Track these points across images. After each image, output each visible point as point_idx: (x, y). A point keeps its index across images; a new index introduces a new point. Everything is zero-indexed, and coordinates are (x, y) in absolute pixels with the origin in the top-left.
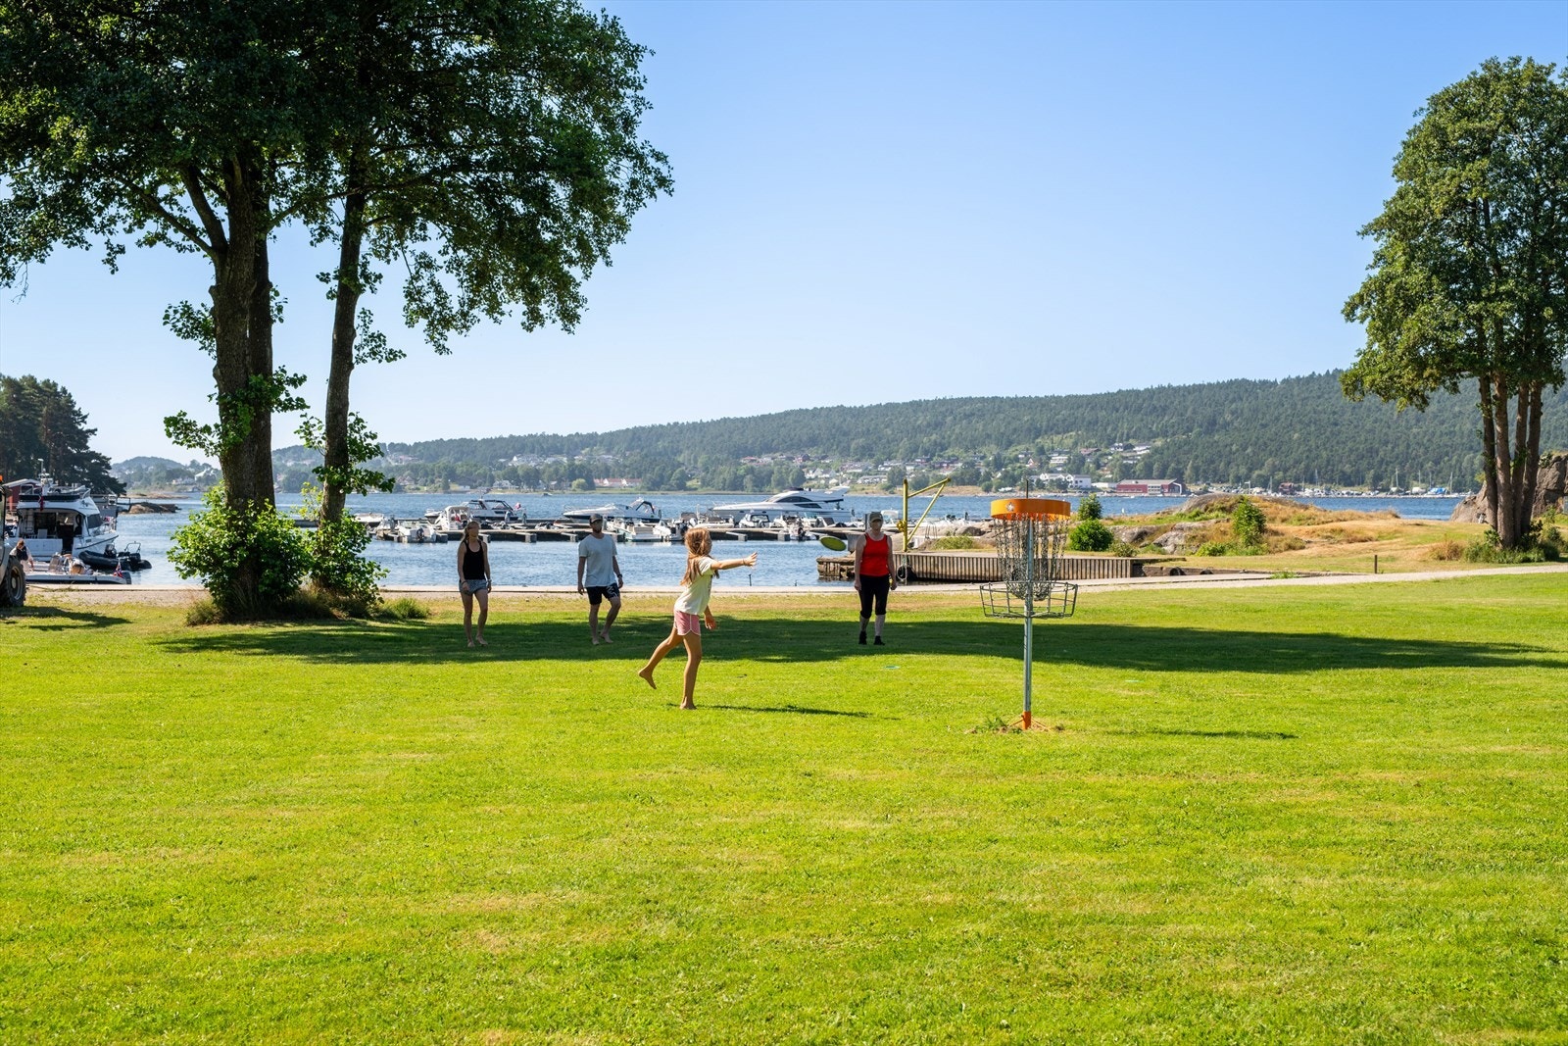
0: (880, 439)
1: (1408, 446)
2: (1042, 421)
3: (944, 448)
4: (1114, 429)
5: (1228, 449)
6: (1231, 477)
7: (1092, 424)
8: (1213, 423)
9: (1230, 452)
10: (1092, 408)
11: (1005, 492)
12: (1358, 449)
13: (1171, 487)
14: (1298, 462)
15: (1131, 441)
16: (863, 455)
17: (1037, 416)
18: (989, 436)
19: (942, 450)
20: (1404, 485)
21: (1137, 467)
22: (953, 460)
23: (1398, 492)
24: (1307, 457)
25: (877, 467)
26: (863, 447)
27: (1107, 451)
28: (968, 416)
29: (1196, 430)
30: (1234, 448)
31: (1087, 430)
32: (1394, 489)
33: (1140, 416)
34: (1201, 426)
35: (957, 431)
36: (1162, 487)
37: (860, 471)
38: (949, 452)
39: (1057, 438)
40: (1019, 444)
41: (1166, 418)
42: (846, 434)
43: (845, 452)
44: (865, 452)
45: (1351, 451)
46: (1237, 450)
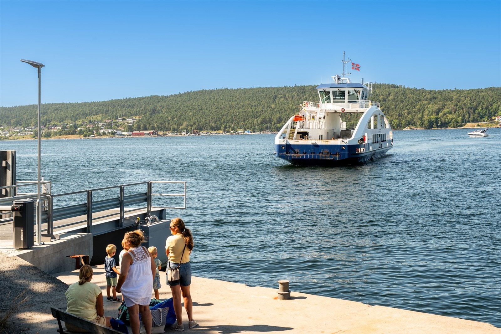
0: (22, 119)
1: (232, 117)
2: (87, 111)
3: (50, 122)
4: (117, 113)
5: (167, 119)
6: (171, 129)
7: (107, 112)
8: (154, 110)
9: (168, 120)
10: (105, 106)
11: (92, 137)
12: (214, 118)
13: (153, 133)
14: (195, 123)
15: (124, 117)
16: (17, 125)
17: (84, 109)
18: (67, 117)
19: (49, 122)
20: (235, 130)
21: (134, 126)
22: (55, 126)
23: (234, 132)
24: (197, 121)
25: (24, 129)
26: (17, 122)
27: (116, 121)
28: (57, 109)
29: (148, 113)
30: (169, 118)
31: (106, 114)
32: (232, 132)
33: (124, 108)
34: (150, 111)
35: (54, 115)
36: (150, 133)
37: (18, 131)
38: (52, 123)
39: (94, 117)
40: (80, 119)
41: (135, 109)
42: (8, 117)
43: (9, 124)
44: (18, 124)
45: (212, 118)
46: (171, 119)
